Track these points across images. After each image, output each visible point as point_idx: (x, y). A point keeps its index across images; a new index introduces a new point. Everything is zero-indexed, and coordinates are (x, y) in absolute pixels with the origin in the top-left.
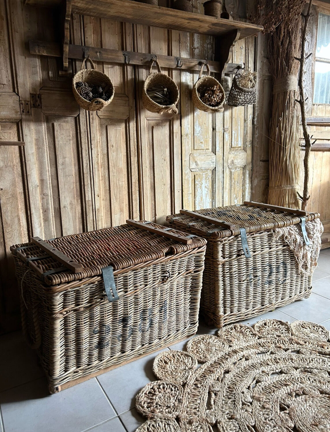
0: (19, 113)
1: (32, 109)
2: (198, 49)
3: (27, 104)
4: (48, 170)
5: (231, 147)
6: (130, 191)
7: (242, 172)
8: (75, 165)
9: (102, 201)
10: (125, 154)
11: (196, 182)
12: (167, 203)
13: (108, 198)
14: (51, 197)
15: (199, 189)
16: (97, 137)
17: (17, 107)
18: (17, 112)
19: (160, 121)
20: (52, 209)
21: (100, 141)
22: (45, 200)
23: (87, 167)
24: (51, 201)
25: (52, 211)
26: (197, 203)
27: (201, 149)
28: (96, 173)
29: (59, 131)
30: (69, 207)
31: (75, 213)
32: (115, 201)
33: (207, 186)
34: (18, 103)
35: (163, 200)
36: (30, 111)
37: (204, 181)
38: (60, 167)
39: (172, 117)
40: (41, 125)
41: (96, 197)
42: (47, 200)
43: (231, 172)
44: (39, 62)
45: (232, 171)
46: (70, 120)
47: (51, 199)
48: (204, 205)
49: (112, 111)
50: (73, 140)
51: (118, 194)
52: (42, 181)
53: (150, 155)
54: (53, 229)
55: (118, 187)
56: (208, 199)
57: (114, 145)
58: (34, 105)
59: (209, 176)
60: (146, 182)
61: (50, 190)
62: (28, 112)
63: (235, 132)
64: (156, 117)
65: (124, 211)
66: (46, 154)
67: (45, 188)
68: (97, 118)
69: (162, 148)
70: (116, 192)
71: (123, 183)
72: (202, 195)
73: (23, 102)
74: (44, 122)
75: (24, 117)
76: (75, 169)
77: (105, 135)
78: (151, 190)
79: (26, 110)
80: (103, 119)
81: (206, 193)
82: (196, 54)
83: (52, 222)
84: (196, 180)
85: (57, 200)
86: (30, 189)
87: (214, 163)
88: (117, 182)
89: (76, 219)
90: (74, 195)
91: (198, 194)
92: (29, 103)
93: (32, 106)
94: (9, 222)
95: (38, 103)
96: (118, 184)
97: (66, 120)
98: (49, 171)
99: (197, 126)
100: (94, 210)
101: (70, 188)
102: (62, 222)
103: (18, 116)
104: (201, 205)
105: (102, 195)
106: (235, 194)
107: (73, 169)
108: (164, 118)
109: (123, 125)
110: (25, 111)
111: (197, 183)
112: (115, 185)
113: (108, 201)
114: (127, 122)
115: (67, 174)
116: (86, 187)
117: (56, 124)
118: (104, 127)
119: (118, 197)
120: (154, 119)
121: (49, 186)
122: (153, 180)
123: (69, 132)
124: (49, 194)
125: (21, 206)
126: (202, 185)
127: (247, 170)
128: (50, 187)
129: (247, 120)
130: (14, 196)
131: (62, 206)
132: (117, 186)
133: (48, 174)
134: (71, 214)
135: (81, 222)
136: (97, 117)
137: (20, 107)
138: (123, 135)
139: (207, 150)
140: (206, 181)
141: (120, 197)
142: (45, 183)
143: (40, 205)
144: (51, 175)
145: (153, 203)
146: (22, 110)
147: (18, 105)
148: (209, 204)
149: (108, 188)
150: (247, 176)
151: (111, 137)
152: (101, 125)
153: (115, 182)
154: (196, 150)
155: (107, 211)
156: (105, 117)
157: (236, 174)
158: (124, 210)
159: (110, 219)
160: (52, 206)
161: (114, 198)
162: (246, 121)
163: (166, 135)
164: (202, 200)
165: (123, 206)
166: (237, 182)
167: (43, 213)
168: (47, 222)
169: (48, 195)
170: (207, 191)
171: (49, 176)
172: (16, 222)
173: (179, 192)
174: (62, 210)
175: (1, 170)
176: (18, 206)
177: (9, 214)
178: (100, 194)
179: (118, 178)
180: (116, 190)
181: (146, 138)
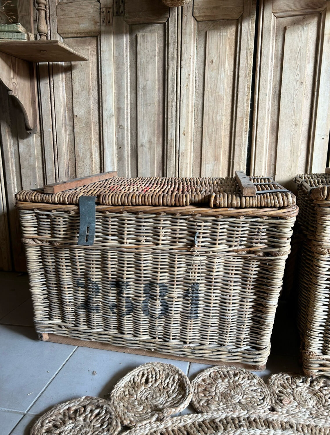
0: (98, 24)
1: (114, 17)
3: (109, 12)
4: (127, 96)
6: (233, 131)
8: (159, 90)
9: (189, 143)
10: (232, 73)
12: (297, 157)
13: (200, 139)
14: (127, 131)
16: (190, 50)
17: (97, 15)
18: (96, 23)
19: (300, 17)
20: (128, 146)
21: (194, 56)
22: (120, 133)
23: (173, 92)
24: (128, 136)
25: (128, 149)
28: (185, 101)
29: (142, 44)
30: (147, 145)
31: (154, 154)
32: (208, 144)
34: (98, 11)
35: (291, 151)
36: (111, 21)
38: (140, 93)
39: (324, 8)
40: (123, 38)
41: (182, 135)
42: (123, 134)
46: (158, 28)
47: (127, 134)
49: (216, 8)
50: (159, 56)
51: (214, 133)
52: (119, 109)
53: (276, 75)
54: (126, 172)
55: (215, 123)
57: (214, 61)
58: (117, 13)
60: (264, 118)
61: (127, 122)
62: (109, 22)
64: (292, 11)
65: (220, 161)
66: (125, 75)
67: (121, 118)
68: (193, 22)
69: (298, 63)
70: (210, 131)
71: (224, 118)
73: (104, 10)
74: (126, 33)
75: (103, 28)
76: (159, 96)
77: (203, 45)
78: (272, 134)
79: (107, 19)
80: (203, 21)
83: (126, 162)
85: (134, 135)
86: (105, 118)
88: (215, 115)
89: (154, 162)
90: (155, 130)
92: (111, 10)
93: (115, 14)
94: (81, 155)
95: (122, 9)
96: (214, 118)
97: (153, 28)
98: (127, 98)
100: (178, 154)
101: (150, 120)
102: (138, 164)
103: (97, 28)
105: (190, 133)
107: (156, 96)
108: (307, 11)
109: (233, 29)
110: (105, 21)
112: (211, 120)
113: (199, 143)
114: (238, 22)
115: (148, 102)
116: (169, 121)
117: (139, 35)
118: (203, 33)
119: (213, 139)
120: (288, 13)
121: (126, 116)
122: (276, 117)
123: (155, 45)
124: (126, 128)
125: (95, 138)
128: (127, 118)
130: (88, 125)
131: (139, 144)
132: (213, 122)
133: (126, 101)
134: (148, 156)
135: (161, 168)
136: (193, 19)
137: (100, 16)
138: (230, 44)
141: (215, 138)
142: (121, 112)
143: (115, 139)
144: (131, 103)
145: (273, 154)
146: (102, 20)
147: (98, 14)
149: (200, 125)
151: (211, 48)
152: (199, 32)
153: (211, 116)
155: (196, 157)
156: (204, 19)
158: (220, 158)
159: (199, 169)
160: (128, 143)
161: (207, 139)
163: (310, 41)
165: (220, 152)
167: (117, 149)
168: (121, 162)
169: (124, 128)
171: (127, 104)
172: (88, 156)
173: (323, 139)
174: (139, 149)
175: (77, 94)
176: (91, 138)
177: (81, 145)
178: (188, 132)
179: (215, 110)
180: (211, 127)
181: (271, 47)
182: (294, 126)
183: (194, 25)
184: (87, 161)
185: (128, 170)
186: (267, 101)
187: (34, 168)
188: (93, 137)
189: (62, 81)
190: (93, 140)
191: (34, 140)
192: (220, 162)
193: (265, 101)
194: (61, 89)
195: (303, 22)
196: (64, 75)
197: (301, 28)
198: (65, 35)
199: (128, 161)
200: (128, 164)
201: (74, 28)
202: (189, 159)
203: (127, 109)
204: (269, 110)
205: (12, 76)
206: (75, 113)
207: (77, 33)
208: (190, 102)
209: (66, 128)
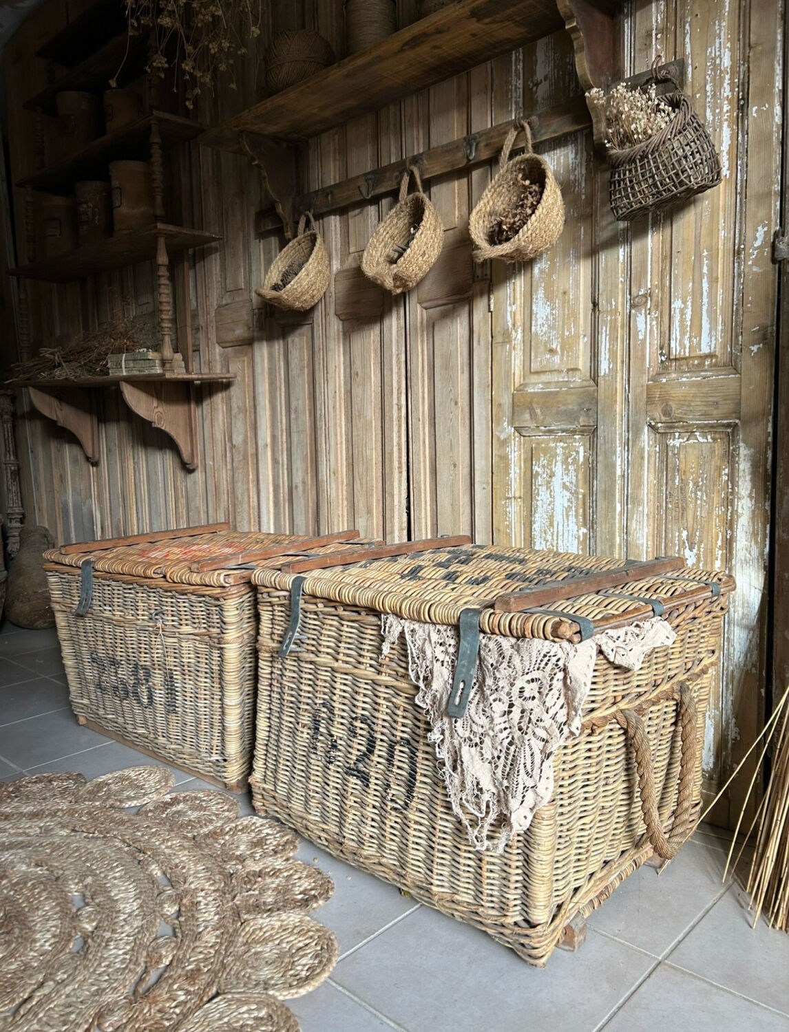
0: (251, 329)
1: (267, 319)
2: (547, 82)
4: (281, 420)
5: (668, 359)
7: (719, 448)
8: (309, 412)
9: (340, 486)
11: (536, 468)
13: (352, 482)
14: (283, 466)
15: (544, 488)
17: (250, 319)
18: (249, 328)
19: (448, 306)
20: (283, 487)
21: (340, 365)
22: (276, 470)
23: (320, 414)
24: (283, 474)
25: (283, 491)
26: (538, 529)
27: (551, 371)
28: (333, 428)
29: (292, 352)
30: (301, 487)
31: (308, 500)
32: (359, 490)
33: (571, 483)
34: (251, 313)
35: (452, 505)
36: (264, 324)
37: (558, 468)
38: (293, 416)
39: (471, 292)
40: (275, 345)
41: (332, 475)
43: (667, 446)
44: (275, 243)
45: (671, 442)
46: (304, 330)
47: (283, 470)
48: (560, 542)
49: (357, 302)
50: (308, 366)
51: (364, 474)
55: (365, 460)
56: (573, 527)
57: (360, 373)
59: (578, 453)
60: (418, 454)
61: (283, 455)
62: (262, 326)
63: (684, 302)
64: (437, 299)
66: (279, 392)
68: (336, 322)
69: (450, 373)
70: (360, 470)
71: (374, 452)
72: (553, 509)
74: (278, 338)
75: (256, 334)
76: (311, 420)
77: (349, 352)
78: (432, 477)
79: (260, 322)
80: (346, 320)
81: (566, 505)
82: (539, 99)
84: (534, 463)
85: (290, 472)
86: (260, 449)
87: (591, 412)
88: (364, 448)
89: (308, 512)
90: (307, 467)
91: (539, 503)
92: (263, 311)
94: (239, 497)
96: (364, 452)
98: (281, 422)
99: (541, 303)
100: (329, 503)
101: (303, 453)
102: (294, 512)
103: (250, 334)
104: (549, 538)
105: (340, 473)
106: (686, 528)
108: (454, 297)
109: (377, 329)
110: (258, 325)
111: (539, 470)
112: (360, 455)
114: (382, 319)
115: (300, 428)
116: (319, 454)
117: (290, 341)
118: (348, 336)
119: (364, 482)
120: (435, 303)
121: (281, 447)
123: (303, 352)
124: (282, 462)
125: (253, 475)
126: (554, 479)
127: (741, 444)
128: (282, 449)
129: (744, 249)
130: (245, 458)
131: (294, 486)
132: (362, 457)
135: (316, 518)
136: (336, 317)
137: (253, 319)
139: (571, 372)
140: (567, 469)
141: (366, 481)
143: (271, 478)
144: (286, 429)
146: (255, 323)
148: (576, 542)
150: (744, 466)
151: (356, 355)
152: (344, 334)
153: (360, 449)
154: (537, 373)
156: (348, 316)
157: (693, 455)
158: (372, 510)
159: (353, 524)
161: (358, 482)
162: (739, 253)
163: (462, 340)
164: (551, 524)
165: (372, 502)
166: (696, 484)
168: (277, 508)
169: (278, 463)
170: (569, 500)
171: (282, 430)
172: (246, 498)
173: (484, 488)
174: (294, 491)
175: (235, 417)
176: (249, 475)
177: (240, 484)
178: (338, 471)
179: (364, 442)
180: (361, 465)
181: (420, 351)
182: (452, 468)
183: (338, 326)
184: (245, 506)
185: (284, 520)
186: (421, 429)
187: (199, 512)
188: (251, 473)
189: (222, 402)
190: (251, 477)
191: (198, 475)
192: (373, 516)
193: (419, 428)
194: (220, 411)
195: (453, 314)
196: (224, 394)
197: (449, 323)
198: (224, 345)
199: (284, 508)
200: (284, 512)
201: (230, 336)
202: (340, 509)
203: (282, 438)
204: (424, 442)
205: (155, 405)
206: (234, 443)
207: (233, 342)
208: (339, 430)
209: (226, 461)
